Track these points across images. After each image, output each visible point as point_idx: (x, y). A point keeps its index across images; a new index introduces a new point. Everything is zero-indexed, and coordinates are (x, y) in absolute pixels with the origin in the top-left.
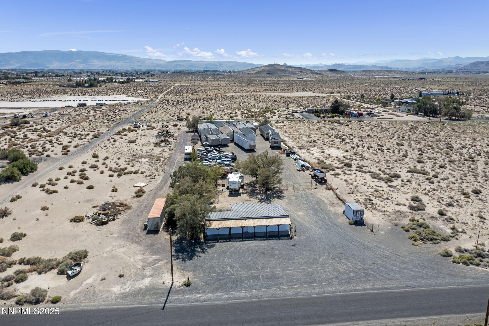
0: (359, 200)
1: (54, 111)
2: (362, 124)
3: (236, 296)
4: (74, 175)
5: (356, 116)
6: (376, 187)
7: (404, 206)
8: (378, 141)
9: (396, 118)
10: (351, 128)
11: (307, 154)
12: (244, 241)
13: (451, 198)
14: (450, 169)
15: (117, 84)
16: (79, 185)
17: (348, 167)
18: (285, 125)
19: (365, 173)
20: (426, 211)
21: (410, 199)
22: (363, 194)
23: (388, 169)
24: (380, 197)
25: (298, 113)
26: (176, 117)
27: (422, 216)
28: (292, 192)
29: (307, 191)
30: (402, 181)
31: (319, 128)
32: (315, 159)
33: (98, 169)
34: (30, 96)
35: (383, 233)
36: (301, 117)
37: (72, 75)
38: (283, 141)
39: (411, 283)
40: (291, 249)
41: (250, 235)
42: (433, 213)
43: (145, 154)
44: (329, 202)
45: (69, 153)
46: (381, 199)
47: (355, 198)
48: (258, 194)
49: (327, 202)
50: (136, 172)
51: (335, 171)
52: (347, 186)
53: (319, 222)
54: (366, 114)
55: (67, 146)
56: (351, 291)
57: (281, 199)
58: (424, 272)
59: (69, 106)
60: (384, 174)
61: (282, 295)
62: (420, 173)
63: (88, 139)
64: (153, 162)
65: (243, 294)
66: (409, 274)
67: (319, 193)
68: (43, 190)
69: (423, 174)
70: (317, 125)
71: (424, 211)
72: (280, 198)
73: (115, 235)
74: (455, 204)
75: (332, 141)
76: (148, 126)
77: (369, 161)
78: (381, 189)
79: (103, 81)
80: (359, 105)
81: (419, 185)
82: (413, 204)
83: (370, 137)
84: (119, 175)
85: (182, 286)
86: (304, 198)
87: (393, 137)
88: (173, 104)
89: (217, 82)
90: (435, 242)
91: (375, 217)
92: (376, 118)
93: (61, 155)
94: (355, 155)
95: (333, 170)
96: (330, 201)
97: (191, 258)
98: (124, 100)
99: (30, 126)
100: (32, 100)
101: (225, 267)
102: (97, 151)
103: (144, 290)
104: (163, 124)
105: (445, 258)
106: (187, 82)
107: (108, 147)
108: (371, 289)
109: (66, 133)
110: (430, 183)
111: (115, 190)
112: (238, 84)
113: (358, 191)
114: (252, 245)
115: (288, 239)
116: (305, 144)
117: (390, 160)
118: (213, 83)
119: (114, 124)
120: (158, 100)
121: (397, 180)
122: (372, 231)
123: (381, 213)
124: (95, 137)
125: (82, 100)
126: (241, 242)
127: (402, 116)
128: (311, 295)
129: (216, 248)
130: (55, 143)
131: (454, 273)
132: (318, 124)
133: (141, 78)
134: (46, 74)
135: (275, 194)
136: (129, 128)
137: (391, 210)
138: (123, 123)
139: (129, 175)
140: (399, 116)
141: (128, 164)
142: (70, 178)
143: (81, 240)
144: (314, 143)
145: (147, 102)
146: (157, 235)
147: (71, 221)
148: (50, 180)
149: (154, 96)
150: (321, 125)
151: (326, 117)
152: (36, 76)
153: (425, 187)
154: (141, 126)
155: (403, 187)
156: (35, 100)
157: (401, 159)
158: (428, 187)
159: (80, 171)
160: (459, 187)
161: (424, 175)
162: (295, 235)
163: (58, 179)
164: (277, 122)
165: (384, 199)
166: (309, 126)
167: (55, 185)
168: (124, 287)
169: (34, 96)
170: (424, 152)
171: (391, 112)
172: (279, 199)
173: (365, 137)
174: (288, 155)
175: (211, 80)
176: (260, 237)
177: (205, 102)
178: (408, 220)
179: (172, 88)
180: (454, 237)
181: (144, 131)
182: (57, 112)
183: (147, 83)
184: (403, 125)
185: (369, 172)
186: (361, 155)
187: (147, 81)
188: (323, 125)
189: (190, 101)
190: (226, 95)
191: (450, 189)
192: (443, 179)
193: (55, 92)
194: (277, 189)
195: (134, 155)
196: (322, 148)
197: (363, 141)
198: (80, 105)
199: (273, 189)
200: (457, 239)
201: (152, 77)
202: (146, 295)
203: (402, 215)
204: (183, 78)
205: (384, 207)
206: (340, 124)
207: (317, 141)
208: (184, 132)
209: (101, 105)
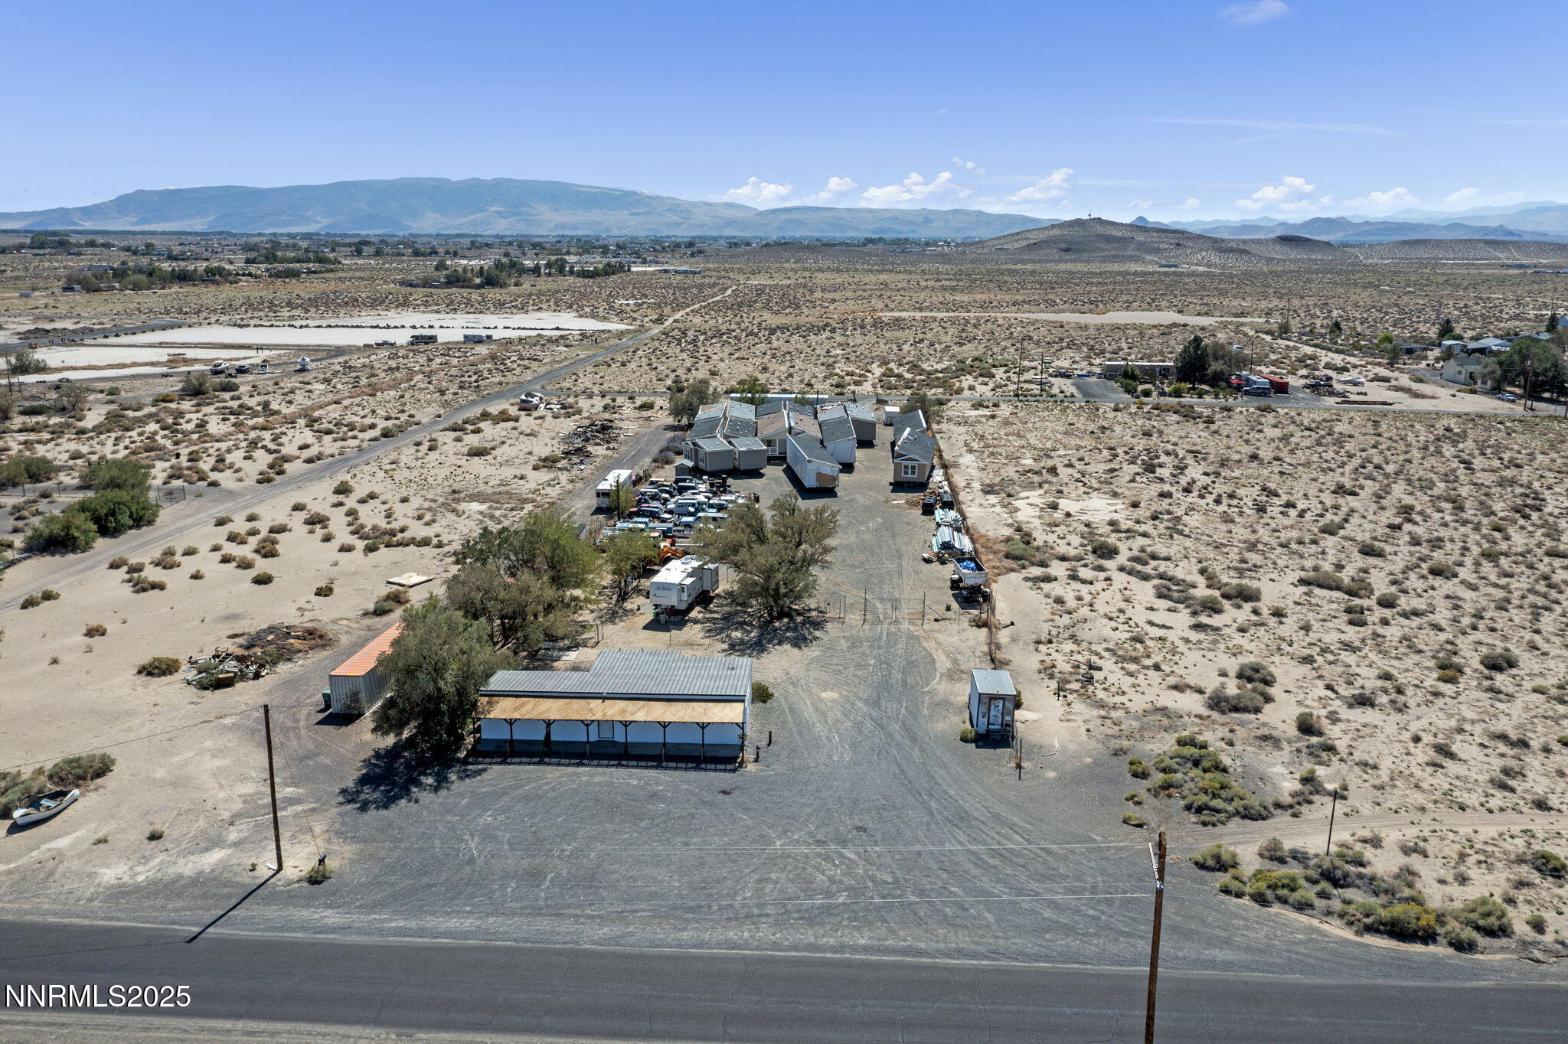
0: (1054, 666)
1: (336, 356)
2: (1263, 420)
3: (428, 925)
4: (243, 542)
5: (1262, 393)
6: (1147, 628)
7: (1197, 696)
8: (1276, 477)
9: (1406, 403)
10: (1215, 432)
11: (998, 509)
12: (584, 765)
13: (1387, 677)
14: (1462, 582)
15: (571, 279)
16: (239, 571)
17: (1102, 557)
18: (993, 417)
19: (1146, 578)
20: (1259, 716)
21: (1232, 673)
22: (1085, 645)
23: (1235, 569)
24: (1135, 660)
25: (1069, 377)
26: (669, 382)
27: (1232, 731)
28: (851, 627)
29: (905, 626)
30: (1255, 612)
31: (1104, 428)
32: (1010, 525)
33: (325, 527)
34: (296, 312)
35: (1051, 774)
36: (1073, 390)
37: (460, 252)
38: (945, 467)
39: (1017, 942)
40: (712, 804)
41: (611, 751)
42: (1280, 725)
43: (490, 490)
44: (949, 665)
45: (278, 478)
46: (1132, 667)
47: (1046, 658)
48: (741, 625)
49: (943, 663)
50: (425, 542)
51: (1048, 570)
52: (1050, 617)
53: (869, 724)
54: (1306, 386)
55: (287, 459)
56: (795, 948)
57: (800, 648)
58: (1091, 912)
59: (385, 343)
60: (1209, 587)
61: (569, 938)
62: (1338, 588)
63: (362, 441)
64: (497, 513)
65: (453, 923)
66: (1035, 912)
67: (940, 636)
68: (129, 581)
69: (1346, 593)
70: (1105, 419)
71: (1252, 716)
72: (799, 642)
73: (228, 721)
74: (1383, 699)
75: (1113, 470)
76: (564, 407)
77: (1188, 543)
78: (1161, 633)
79: (536, 270)
80: (1306, 355)
81: (1306, 628)
82: (1232, 688)
83: (1254, 464)
84: (370, 549)
85: (299, 881)
86: (879, 647)
87: (1342, 465)
88: (694, 342)
89: (883, 277)
90: (1207, 819)
91: (1066, 724)
92: (1331, 401)
93: (254, 483)
94: (1155, 518)
95: (1043, 564)
96: (955, 662)
97: (387, 803)
98: (557, 329)
99: (232, 399)
100: (298, 323)
101: (467, 837)
102: (359, 476)
103: (182, 882)
104: (614, 400)
105: (1203, 873)
106: (790, 274)
107: (402, 465)
108: (866, 949)
109: (315, 421)
110: (1351, 623)
111: (324, 592)
112: (947, 283)
113: (1073, 637)
114: (597, 779)
115: (725, 771)
116: (1016, 477)
117: (1266, 539)
118: (870, 278)
119: (474, 397)
120: (656, 330)
121: (1239, 607)
122: (1019, 766)
123: (1096, 712)
124: (386, 434)
125: (437, 324)
126: (571, 769)
127: (1433, 397)
128: (658, 946)
129: (481, 781)
130: (264, 447)
131: (1193, 927)
132: (1111, 415)
133: (657, 263)
134: (387, 250)
135: (795, 629)
136: (502, 412)
137: (1138, 703)
138: (499, 396)
139: (400, 548)
140: (1423, 397)
141: (420, 518)
142: (231, 549)
143: (125, 726)
144: (1046, 476)
145: (621, 334)
146: (344, 729)
147: (139, 672)
148: (170, 553)
149: (655, 317)
150: (1119, 418)
151: (1155, 394)
152: (359, 253)
153: (1319, 635)
154: (542, 406)
155: (1242, 630)
156: (304, 323)
157: (1307, 538)
158: (1331, 638)
159: (271, 531)
160: (1448, 642)
161: (1347, 597)
162: (756, 761)
163: (190, 552)
164: (978, 405)
165: (1144, 667)
166: (1075, 420)
167: (171, 567)
168: (139, 869)
169: (307, 311)
170: (1410, 521)
171: (1404, 380)
172: (796, 645)
173: (1239, 461)
174: (928, 510)
175: (871, 271)
176: (639, 758)
177: (796, 337)
178: (1173, 741)
179: (729, 292)
180: (1291, 806)
181: (539, 421)
182: (341, 359)
183: (665, 276)
184: (1418, 426)
185: (1161, 577)
186: (1178, 519)
187: (666, 271)
188: (1127, 419)
189: (751, 333)
190: (879, 318)
191: (1409, 647)
192: (1405, 615)
193: (375, 300)
194: (814, 614)
195: (454, 492)
196: (1061, 492)
197: (1218, 474)
198: (417, 340)
199: (799, 614)
200: (1295, 815)
201: (693, 260)
202: (179, 896)
203: (1165, 722)
204: (788, 261)
205: (1124, 693)
206: (1188, 414)
207: (1061, 469)
208: (657, 428)
209: (478, 340)
